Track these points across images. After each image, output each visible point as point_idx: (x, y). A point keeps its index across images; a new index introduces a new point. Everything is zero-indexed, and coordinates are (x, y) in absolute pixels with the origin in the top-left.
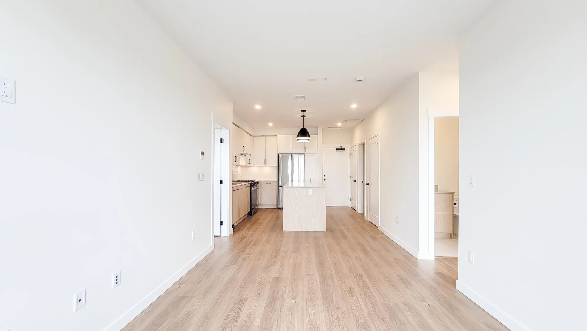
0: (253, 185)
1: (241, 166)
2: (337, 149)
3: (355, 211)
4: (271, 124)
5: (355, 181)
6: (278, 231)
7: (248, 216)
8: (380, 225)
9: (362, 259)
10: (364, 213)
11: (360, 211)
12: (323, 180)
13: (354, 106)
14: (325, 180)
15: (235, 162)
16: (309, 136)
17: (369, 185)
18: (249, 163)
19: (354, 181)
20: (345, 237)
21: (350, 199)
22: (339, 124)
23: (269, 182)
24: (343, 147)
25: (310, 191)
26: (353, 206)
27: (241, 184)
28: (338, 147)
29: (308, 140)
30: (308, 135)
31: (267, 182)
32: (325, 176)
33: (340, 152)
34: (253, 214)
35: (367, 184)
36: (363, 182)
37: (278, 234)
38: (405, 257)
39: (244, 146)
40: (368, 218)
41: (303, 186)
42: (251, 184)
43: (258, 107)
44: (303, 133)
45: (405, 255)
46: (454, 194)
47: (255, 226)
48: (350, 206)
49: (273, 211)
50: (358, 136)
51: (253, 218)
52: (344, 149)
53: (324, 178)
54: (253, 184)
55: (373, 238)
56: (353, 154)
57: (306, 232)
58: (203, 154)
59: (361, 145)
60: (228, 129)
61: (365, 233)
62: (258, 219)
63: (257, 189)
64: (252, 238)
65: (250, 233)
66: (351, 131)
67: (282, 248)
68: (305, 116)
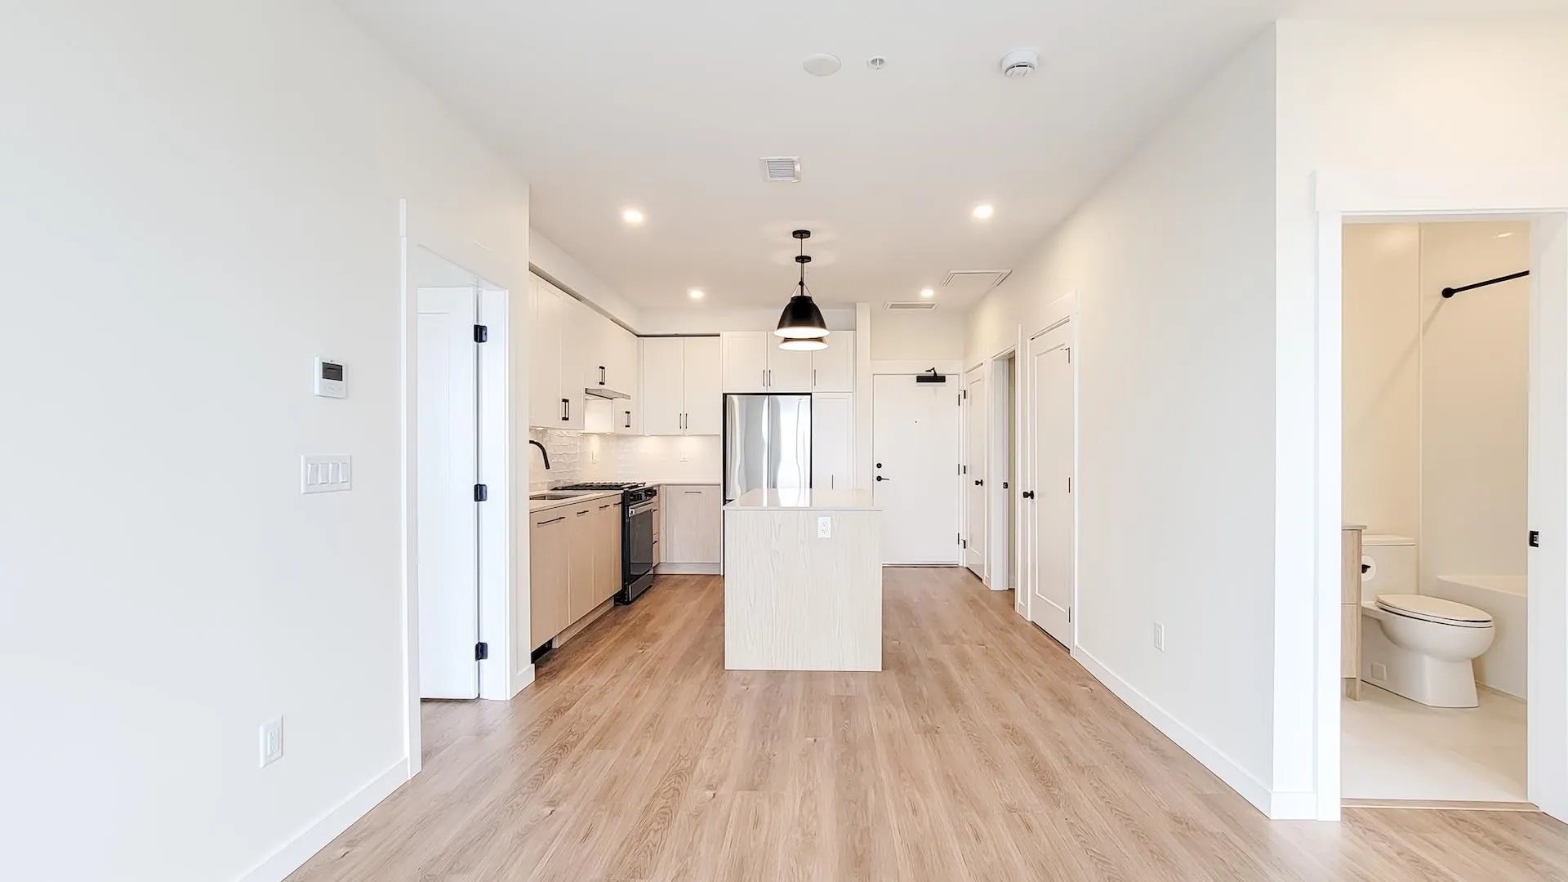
0: (632, 500)
1: (601, 435)
2: (921, 379)
3: (978, 581)
4: (696, 294)
5: (981, 483)
6: (704, 674)
7: (615, 605)
8: (1076, 643)
9: (1035, 823)
10: (1012, 590)
11: (997, 583)
12: (875, 478)
13: (983, 212)
14: (879, 479)
15: (564, 419)
16: (822, 325)
17: (1032, 497)
18: (628, 426)
19: (977, 483)
20: (955, 699)
21: (962, 542)
22: (927, 293)
23: (695, 489)
24: (939, 373)
25: (824, 522)
26: (972, 563)
27: (582, 497)
28: (923, 373)
29: (820, 339)
30: (816, 320)
31: (689, 489)
32: (879, 466)
33: (931, 388)
34: (634, 600)
35: (1026, 495)
36: (1006, 485)
37: (702, 686)
38: (1206, 800)
39: (602, 368)
40: (1026, 607)
41: (808, 505)
42: (624, 496)
43: (633, 217)
44: (802, 311)
45: (1208, 792)
46: (1363, 531)
47: (630, 648)
48: (961, 565)
49: (706, 587)
50: (990, 335)
51: (631, 615)
52: (942, 379)
53: (878, 472)
54: (632, 495)
55: (1060, 700)
56: (971, 396)
57: (810, 675)
58: (333, 372)
59: (1001, 362)
60: (503, 288)
61: (1027, 676)
62: (648, 617)
63: (649, 513)
64: (595, 710)
65: (601, 681)
66: (965, 316)
67: (703, 763)
68: (809, 259)
